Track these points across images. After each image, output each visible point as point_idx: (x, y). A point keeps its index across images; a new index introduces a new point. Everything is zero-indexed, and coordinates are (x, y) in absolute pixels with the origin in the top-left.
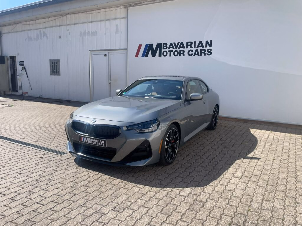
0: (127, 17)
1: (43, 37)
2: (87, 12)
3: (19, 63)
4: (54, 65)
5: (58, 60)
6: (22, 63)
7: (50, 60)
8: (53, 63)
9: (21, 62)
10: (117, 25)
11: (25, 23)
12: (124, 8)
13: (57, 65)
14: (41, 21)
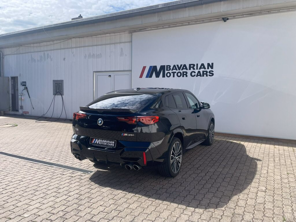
0: (132, 42)
1: (47, 59)
2: (92, 36)
3: (21, 83)
4: (57, 85)
5: (62, 81)
6: (24, 84)
7: (54, 81)
8: (56, 83)
9: (23, 82)
10: (122, 49)
11: (29, 45)
12: (129, 33)
13: (61, 85)
14: (45, 43)
